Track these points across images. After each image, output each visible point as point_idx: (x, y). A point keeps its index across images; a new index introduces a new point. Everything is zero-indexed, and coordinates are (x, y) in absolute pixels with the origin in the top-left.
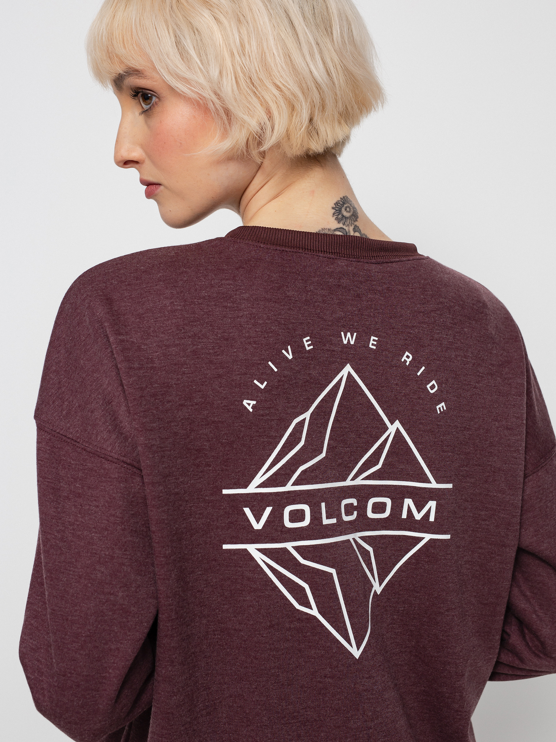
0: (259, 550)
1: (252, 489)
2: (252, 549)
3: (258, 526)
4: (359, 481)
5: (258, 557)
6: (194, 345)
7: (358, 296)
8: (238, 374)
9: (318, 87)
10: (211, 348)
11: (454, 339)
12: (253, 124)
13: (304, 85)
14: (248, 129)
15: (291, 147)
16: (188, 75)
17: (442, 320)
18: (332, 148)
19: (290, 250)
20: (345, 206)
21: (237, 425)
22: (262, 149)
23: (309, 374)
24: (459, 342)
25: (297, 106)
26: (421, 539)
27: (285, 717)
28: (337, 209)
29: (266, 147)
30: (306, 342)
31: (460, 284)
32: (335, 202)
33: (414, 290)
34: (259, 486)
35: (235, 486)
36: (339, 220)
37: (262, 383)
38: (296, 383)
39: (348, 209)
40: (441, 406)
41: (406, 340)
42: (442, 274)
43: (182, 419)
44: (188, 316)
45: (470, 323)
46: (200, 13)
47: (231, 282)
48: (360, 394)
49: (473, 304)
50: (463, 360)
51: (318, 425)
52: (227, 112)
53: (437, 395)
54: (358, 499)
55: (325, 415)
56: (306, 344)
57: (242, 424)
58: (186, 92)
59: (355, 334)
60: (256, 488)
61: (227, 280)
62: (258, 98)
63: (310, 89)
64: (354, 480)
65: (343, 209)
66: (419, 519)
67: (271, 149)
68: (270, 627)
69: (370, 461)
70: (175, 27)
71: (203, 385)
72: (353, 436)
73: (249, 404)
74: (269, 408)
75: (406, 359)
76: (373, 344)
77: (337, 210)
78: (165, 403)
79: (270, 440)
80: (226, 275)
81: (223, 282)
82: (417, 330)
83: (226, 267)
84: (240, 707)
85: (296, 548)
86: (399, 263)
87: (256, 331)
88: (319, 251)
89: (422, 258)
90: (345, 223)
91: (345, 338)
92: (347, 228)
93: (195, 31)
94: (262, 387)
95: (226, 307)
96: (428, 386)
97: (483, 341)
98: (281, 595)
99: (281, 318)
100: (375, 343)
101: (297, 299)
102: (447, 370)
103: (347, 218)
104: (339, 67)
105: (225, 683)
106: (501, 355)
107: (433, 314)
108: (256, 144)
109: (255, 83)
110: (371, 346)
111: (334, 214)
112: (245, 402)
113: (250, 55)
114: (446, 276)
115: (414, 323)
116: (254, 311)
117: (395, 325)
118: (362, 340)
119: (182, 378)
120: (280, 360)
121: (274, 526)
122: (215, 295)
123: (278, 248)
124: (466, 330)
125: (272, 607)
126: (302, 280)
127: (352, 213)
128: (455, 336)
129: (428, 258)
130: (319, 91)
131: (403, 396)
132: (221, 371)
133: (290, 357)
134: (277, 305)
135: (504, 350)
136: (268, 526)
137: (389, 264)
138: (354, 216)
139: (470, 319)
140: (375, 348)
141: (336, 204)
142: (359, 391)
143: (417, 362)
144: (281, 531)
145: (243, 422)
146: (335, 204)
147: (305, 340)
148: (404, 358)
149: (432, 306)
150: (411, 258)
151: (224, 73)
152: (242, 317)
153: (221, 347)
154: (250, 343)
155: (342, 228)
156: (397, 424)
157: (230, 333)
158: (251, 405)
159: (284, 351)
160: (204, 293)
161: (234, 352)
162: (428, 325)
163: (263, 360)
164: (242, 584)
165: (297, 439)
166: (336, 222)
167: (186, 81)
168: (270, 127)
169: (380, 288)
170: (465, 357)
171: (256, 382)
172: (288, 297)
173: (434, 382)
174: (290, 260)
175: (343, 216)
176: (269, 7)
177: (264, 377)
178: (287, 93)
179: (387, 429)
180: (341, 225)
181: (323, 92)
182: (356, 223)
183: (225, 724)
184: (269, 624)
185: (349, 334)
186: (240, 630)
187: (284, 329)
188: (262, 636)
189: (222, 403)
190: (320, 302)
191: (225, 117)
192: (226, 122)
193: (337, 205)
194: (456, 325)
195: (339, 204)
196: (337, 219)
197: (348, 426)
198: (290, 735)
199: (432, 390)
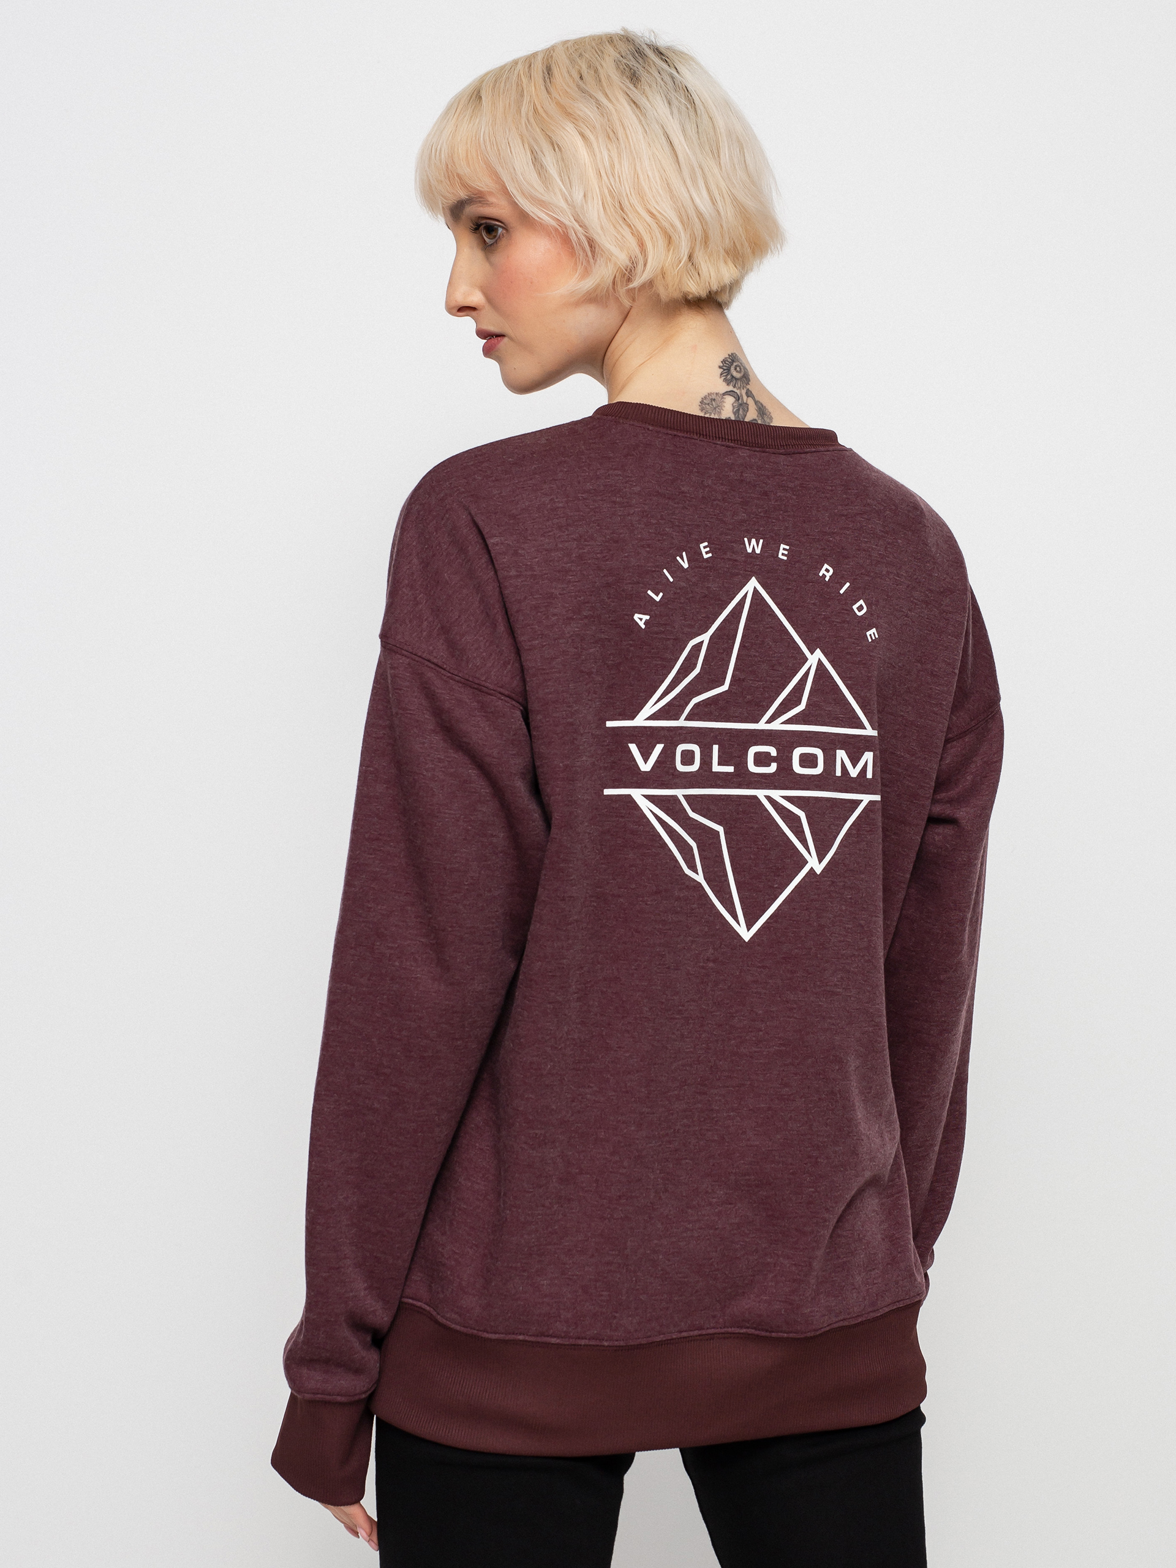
0: (647, 797)
1: (640, 720)
2: (638, 795)
3: (646, 767)
4: (777, 725)
5: (645, 806)
6: (580, 549)
7: (766, 493)
8: (630, 583)
9: (700, 215)
10: (598, 552)
11: (885, 551)
12: (622, 259)
13: (683, 214)
14: (615, 264)
15: (666, 287)
16: (546, 197)
17: (870, 526)
18: (716, 293)
19: (683, 435)
20: (735, 364)
21: (625, 643)
22: (631, 286)
23: (708, 588)
24: (891, 556)
25: (675, 237)
26: (858, 803)
27: (670, 1010)
28: (724, 368)
29: (636, 283)
30: (704, 548)
31: (891, 486)
32: (722, 360)
33: (834, 487)
34: (649, 719)
35: (621, 718)
36: (728, 383)
37: (657, 595)
38: (692, 597)
39: (738, 369)
40: (872, 633)
41: (824, 549)
42: (868, 471)
43: (572, 636)
44: (572, 514)
45: (905, 534)
46: (560, 125)
47: (620, 473)
48: (769, 615)
49: (909, 511)
50: (896, 579)
51: (720, 651)
52: (591, 242)
53: (866, 618)
54: (778, 748)
55: (729, 639)
56: (704, 551)
57: (631, 642)
58: (544, 218)
59: (761, 541)
60: (645, 720)
61: (615, 469)
62: (629, 226)
63: (690, 219)
64: (770, 723)
65: (732, 369)
66: (855, 776)
67: (643, 287)
68: (656, 893)
69: (790, 700)
70: (533, 143)
71: (591, 595)
72: (764, 666)
73: (641, 619)
74: (665, 625)
75: (826, 573)
76: (783, 554)
77: (724, 370)
78: (550, 616)
79: (665, 663)
80: (613, 464)
81: (611, 472)
82: (838, 538)
83: (611, 455)
84: (615, 993)
85: (686, 797)
86: (815, 454)
87: (649, 532)
88: (716, 437)
89: (844, 450)
90: (735, 385)
91: (750, 545)
92: (738, 392)
93: (554, 145)
94: (658, 599)
95: (614, 502)
96: (855, 607)
97: (919, 559)
98: (670, 855)
99: (675, 519)
100: (786, 553)
101: (693, 496)
102: (877, 588)
103: (738, 379)
104: (726, 196)
105: (599, 963)
106: (944, 580)
107: (859, 518)
108: (625, 282)
109: (625, 209)
110: (780, 556)
111: (721, 374)
112: (636, 617)
113: (621, 176)
114: (873, 474)
115: (834, 529)
116: (646, 508)
117: (809, 531)
118: (770, 548)
119: (568, 587)
120: (676, 569)
121: (665, 767)
122: (602, 488)
123: (670, 432)
124: (900, 541)
125: (659, 867)
126: (698, 472)
127: (742, 373)
128: (886, 548)
129: (851, 450)
130: (701, 222)
131: (823, 619)
132: (610, 579)
133: (686, 565)
134: (671, 503)
135: (947, 574)
136: (658, 767)
137: (803, 456)
138: (745, 378)
139: (905, 529)
140: (785, 558)
141: (724, 361)
142: (768, 612)
143: (838, 577)
144: (673, 775)
145: (633, 641)
146: (722, 362)
147: (702, 546)
148: (823, 572)
149: (857, 507)
150: (831, 448)
151: (590, 195)
152: (632, 514)
153: (610, 550)
154: (643, 546)
155: (732, 391)
156: (818, 654)
157: (621, 534)
158: (643, 621)
159: (678, 558)
160: (589, 486)
161: (625, 557)
162: (853, 532)
163: (657, 566)
164: (624, 838)
165: (692, 666)
166: (724, 384)
167: (542, 204)
168: (642, 262)
169: (791, 485)
170: (898, 575)
171: (650, 592)
172: (683, 492)
173: (861, 602)
174: (684, 448)
175: (733, 377)
176: (644, 122)
177: (660, 587)
178: (664, 224)
179: (806, 659)
180: (731, 388)
181: (706, 223)
182: (748, 387)
183: (596, 1015)
184: (654, 888)
185: (754, 541)
186: (619, 896)
187: (678, 532)
188: (646, 904)
189: (609, 617)
190: (719, 500)
191: (588, 248)
192: (589, 254)
193: (725, 363)
194: (888, 534)
195: (727, 362)
196: (725, 380)
197: (757, 654)
198: (673, 1033)
199: (859, 611)
